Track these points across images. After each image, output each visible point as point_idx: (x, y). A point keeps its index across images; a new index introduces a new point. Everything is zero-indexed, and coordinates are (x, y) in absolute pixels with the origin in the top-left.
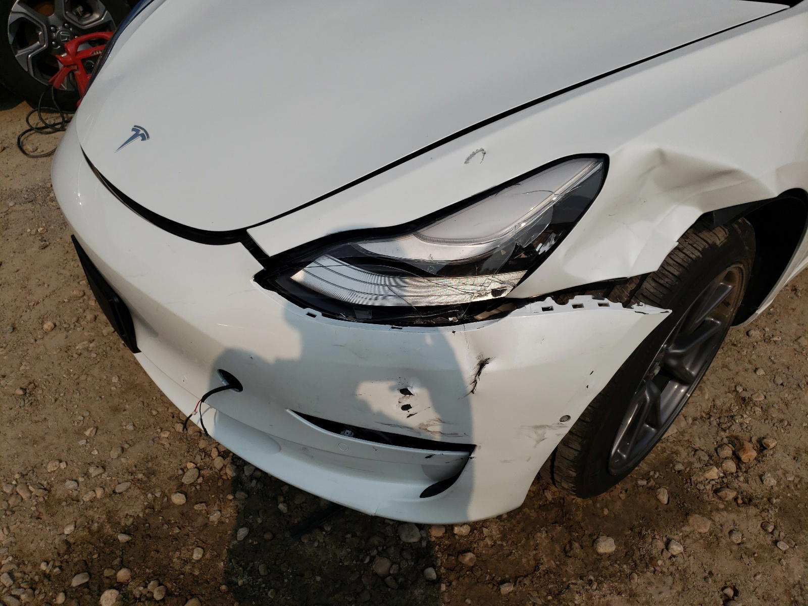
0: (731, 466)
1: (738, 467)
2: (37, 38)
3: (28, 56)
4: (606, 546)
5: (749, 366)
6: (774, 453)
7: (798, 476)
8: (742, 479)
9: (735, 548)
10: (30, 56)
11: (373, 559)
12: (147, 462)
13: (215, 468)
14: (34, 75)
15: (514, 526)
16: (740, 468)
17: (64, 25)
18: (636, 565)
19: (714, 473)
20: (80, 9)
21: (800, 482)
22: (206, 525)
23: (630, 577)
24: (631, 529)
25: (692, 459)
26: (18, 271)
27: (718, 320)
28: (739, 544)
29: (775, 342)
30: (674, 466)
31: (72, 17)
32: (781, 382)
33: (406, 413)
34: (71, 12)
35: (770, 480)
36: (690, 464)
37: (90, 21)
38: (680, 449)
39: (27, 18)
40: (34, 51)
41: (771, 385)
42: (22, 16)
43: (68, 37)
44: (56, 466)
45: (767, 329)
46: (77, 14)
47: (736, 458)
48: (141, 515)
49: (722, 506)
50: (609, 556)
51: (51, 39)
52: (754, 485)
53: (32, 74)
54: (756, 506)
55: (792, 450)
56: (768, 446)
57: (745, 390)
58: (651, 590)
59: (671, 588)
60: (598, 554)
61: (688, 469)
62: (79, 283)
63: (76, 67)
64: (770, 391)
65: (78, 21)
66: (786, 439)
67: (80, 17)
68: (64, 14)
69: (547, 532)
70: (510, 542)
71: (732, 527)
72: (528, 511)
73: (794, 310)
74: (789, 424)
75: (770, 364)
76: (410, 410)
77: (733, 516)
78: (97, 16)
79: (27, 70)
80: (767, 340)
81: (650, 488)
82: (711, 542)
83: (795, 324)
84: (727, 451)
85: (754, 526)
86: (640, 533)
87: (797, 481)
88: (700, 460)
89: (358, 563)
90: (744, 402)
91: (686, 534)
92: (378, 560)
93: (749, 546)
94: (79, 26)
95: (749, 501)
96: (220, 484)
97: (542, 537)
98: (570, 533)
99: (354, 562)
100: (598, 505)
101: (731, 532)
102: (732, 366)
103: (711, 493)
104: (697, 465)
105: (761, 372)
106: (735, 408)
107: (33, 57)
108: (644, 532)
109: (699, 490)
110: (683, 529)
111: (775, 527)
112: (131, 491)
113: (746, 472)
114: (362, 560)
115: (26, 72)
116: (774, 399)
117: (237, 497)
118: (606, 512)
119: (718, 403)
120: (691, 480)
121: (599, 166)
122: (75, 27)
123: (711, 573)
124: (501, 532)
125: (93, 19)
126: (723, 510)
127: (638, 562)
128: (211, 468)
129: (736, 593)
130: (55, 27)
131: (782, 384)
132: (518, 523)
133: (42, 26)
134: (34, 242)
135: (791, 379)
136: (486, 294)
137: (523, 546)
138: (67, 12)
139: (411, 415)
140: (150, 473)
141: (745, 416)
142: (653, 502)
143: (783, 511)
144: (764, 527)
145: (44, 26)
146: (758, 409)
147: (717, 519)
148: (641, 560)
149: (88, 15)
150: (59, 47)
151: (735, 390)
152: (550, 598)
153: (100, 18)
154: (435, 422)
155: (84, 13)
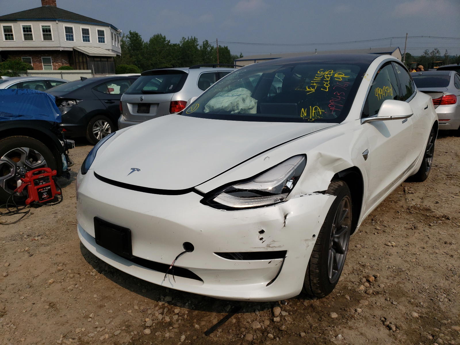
0: (367, 284)
1: (370, 284)
2: (10, 172)
3: (3, 180)
4: (334, 315)
5: (361, 256)
6: (380, 278)
7: (391, 283)
8: (372, 287)
9: (379, 307)
10: (5, 180)
11: (244, 336)
12: (125, 322)
13: (159, 319)
14: (5, 189)
15: (297, 316)
16: (371, 284)
17: (23, 166)
18: (347, 319)
19: (362, 287)
20: (31, 160)
21: (392, 285)
22: (164, 340)
23: (347, 323)
24: (341, 309)
25: (354, 285)
26: (21, 266)
27: (346, 226)
28: (380, 306)
29: (366, 247)
30: (348, 288)
31: (28, 163)
32: (373, 259)
33: (262, 241)
34: (28, 160)
35: (382, 286)
36: (353, 286)
37: (36, 164)
38: (348, 283)
39: (7, 163)
40: (7, 178)
41: (370, 260)
42: (5, 162)
43: (25, 172)
44: (80, 330)
45: (362, 244)
46: (30, 162)
47: (368, 281)
48: (131, 341)
49: (369, 296)
50: (337, 318)
51: (16, 172)
52: (377, 288)
53: (4, 188)
54: (380, 294)
55: (385, 277)
56: (377, 276)
57: (362, 263)
58: (356, 325)
59: (363, 322)
60: (332, 318)
61: (353, 288)
62: (58, 265)
63: (30, 183)
64: (371, 262)
65: (30, 164)
66: (382, 274)
67: (31, 163)
68: (25, 162)
69: (310, 316)
70: (297, 321)
71: (375, 301)
72: (300, 311)
73: (368, 238)
74: (381, 270)
75: (367, 254)
76: (263, 240)
77: (375, 298)
78: (40, 162)
79: (2, 186)
80: (364, 247)
81: (342, 296)
82: (371, 307)
83: (371, 242)
84: (364, 280)
85: (383, 300)
86: (345, 310)
87: (391, 285)
88: (356, 284)
89: (239, 338)
90: (364, 266)
91: (361, 306)
92: (247, 335)
93: (383, 306)
94: (31, 167)
95: (378, 293)
96: (164, 325)
97: (308, 317)
98: (319, 314)
99: (237, 339)
100: (326, 304)
101: (376, 303)
102: (355, 256)
103: (364, 293)
104: (355, 286)
105: (365, 257)
106: (361, 269)
107: (6, 181)
108: (346, 309)
109: (360, 293)
110: (359, 305)
111: (390, 299)
112: (122, 334)
113: (373, 285)
114: (240, 337)
115: (1, 187)
116: (373, 264)
117: (174, 327)
118: (329, 306)
119: (355, 268)
120: (355, 291)
121: (304, 158)
122: (28, 167)
123: (374, 316)
124: (292, 319)
125: (37, 164)
126: (370, 297)
127: (348, 318)
128: (157, 319)
129: (385, 319)
130: (19, 167)
131: (374, 259)
132: (298, 315)
133: (13, 166)
134: (24, 255)
135: (376, 257)
136: (278, 200)
137: (303, 322)
138: (26, 161)
139: (263, 242)
140: (128, 326)
141: (366, 270)
142: (345, 300)
143: (390, 294)
144: (386, 299)
145: (14, 166)
146: (369, 267)
147: (369, 300)
148: (348, 317)
149: (35, 162)
150: (19, 176)
151: (359, 263)
152: (320, 335)
153: (41, 163)
154: (272, 242)
155: (33, 161)
